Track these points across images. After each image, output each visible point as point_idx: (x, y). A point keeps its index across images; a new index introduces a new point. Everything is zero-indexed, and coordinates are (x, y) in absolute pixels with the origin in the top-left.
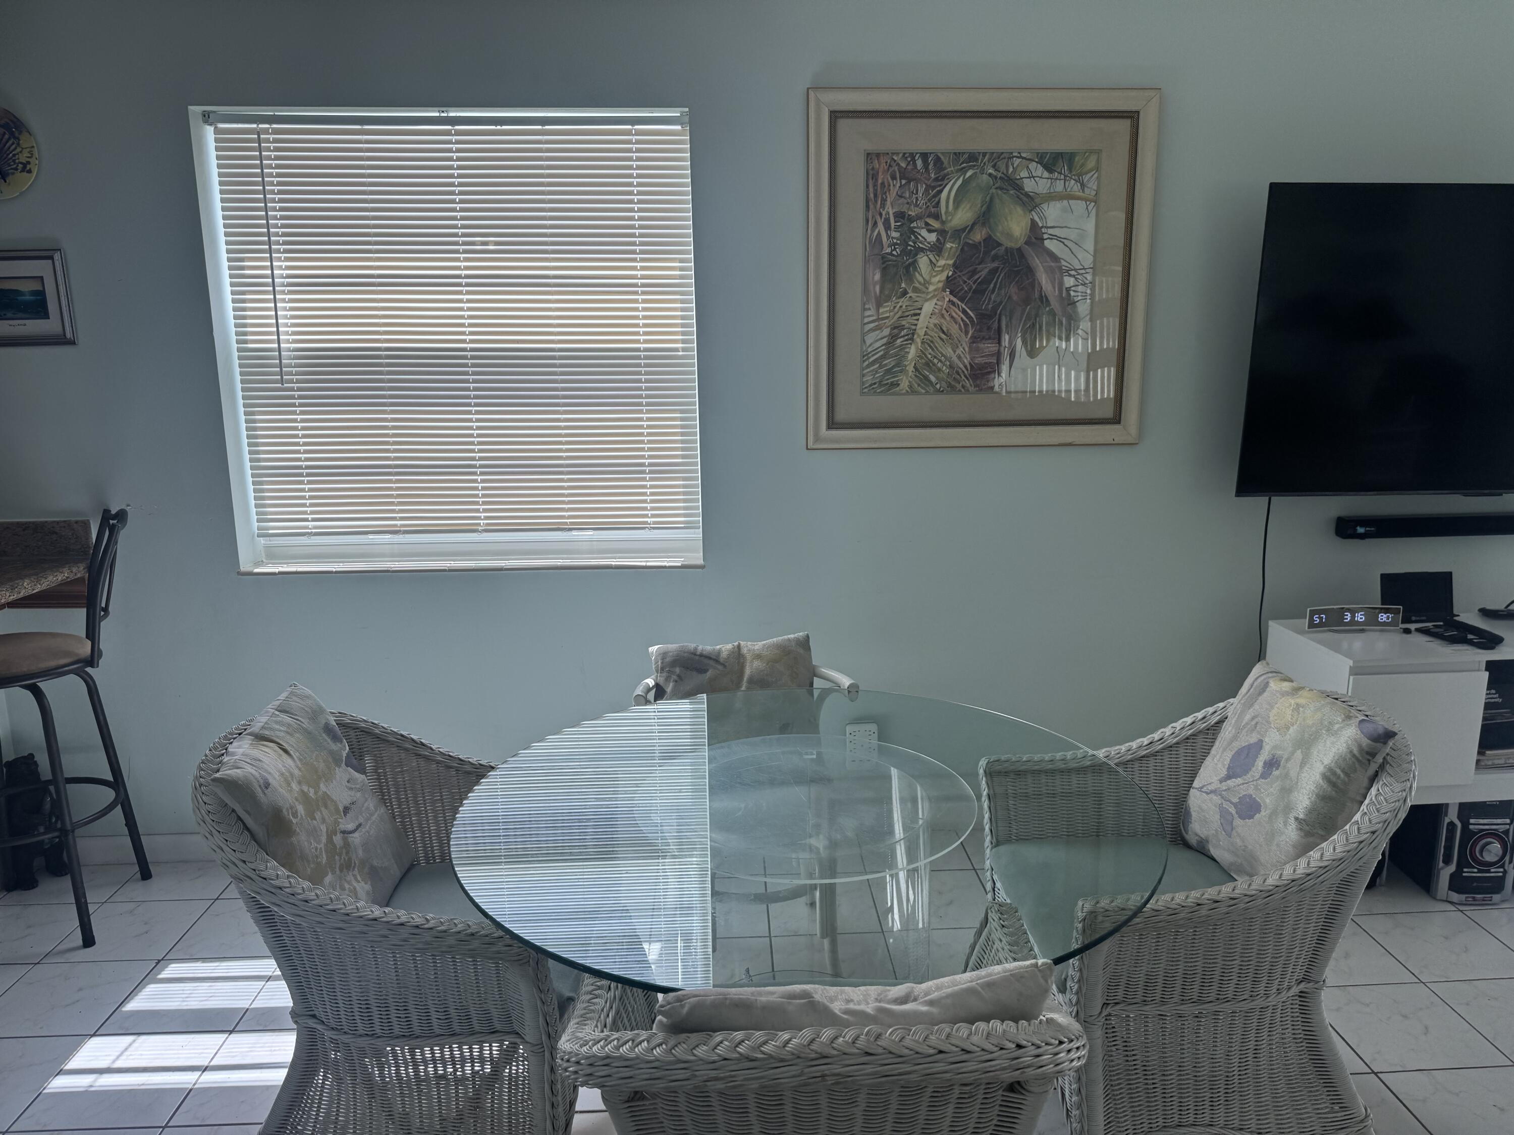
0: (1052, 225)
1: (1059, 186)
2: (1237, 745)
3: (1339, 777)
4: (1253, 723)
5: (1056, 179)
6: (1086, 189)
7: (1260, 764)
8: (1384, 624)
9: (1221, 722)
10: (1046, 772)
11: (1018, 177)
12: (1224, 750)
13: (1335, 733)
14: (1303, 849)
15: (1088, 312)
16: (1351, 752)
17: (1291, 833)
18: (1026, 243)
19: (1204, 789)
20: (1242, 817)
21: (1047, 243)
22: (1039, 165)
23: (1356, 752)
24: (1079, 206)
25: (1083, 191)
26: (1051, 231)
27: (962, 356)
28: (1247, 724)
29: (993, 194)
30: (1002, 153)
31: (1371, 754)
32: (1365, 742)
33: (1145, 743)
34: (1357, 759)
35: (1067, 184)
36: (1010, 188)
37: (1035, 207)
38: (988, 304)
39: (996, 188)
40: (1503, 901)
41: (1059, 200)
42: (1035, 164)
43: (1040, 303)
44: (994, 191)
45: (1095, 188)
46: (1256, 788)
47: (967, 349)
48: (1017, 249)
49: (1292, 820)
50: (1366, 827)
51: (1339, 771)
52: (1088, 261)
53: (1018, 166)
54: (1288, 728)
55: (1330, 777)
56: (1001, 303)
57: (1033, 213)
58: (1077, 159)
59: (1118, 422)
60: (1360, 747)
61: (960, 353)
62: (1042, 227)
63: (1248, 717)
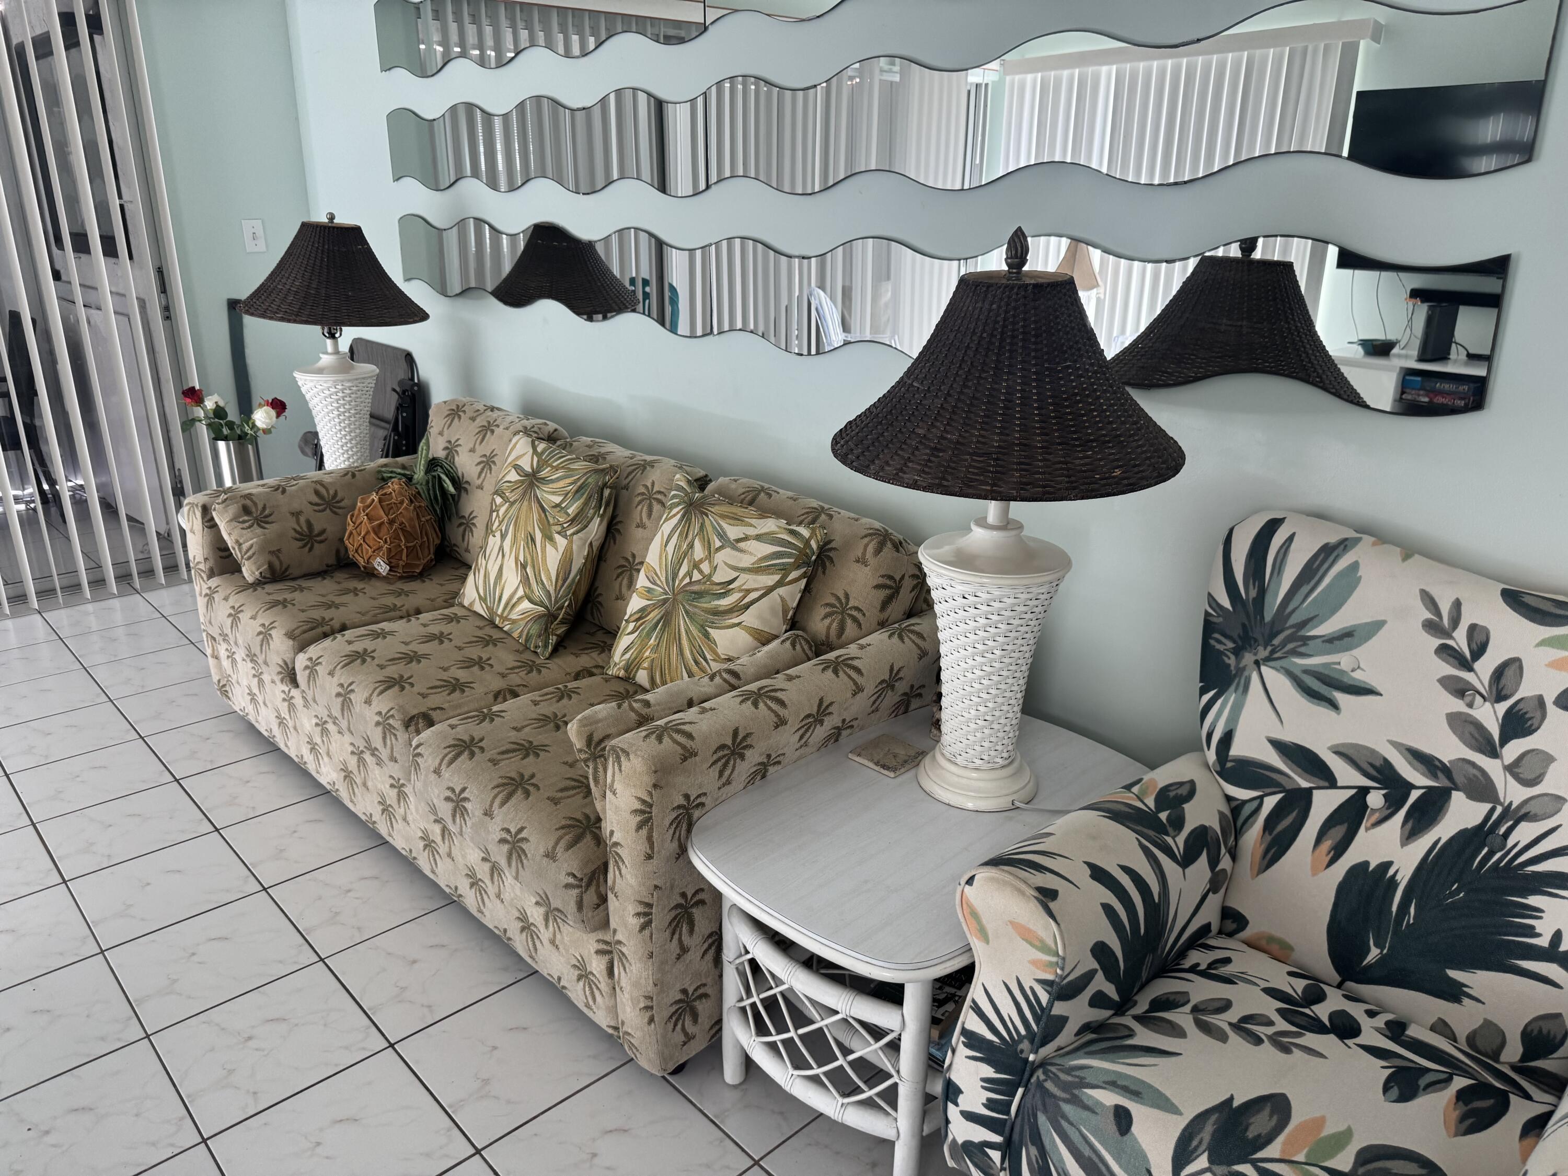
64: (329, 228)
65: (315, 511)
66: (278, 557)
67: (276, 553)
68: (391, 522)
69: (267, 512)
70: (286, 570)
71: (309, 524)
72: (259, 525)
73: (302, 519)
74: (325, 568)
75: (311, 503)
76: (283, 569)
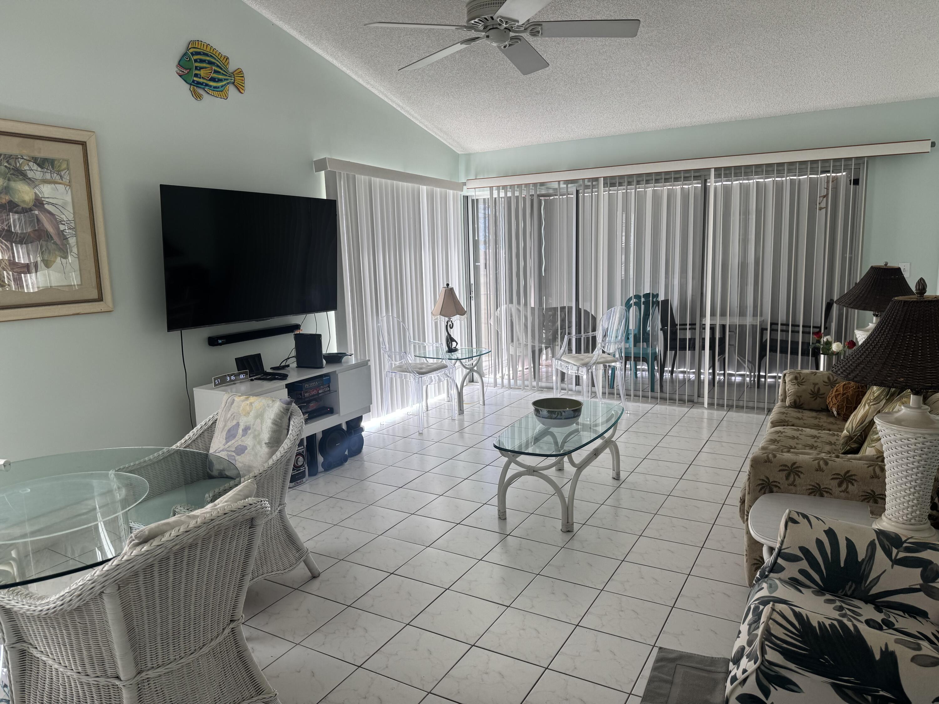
0: (47, 197)
1: (48, 176)
2: (227, 429)
3: (278, 422)
4: (233, 417)
5: (46, 172)
6: (63, 179)
7: (240, 431)
8: (243, 379)
9: (215, 422)
10: (143, 467)
11: (23, 169)
12: (222, 432)
13: (272, 407)
14: (273, 453)
15: (75, 243)
16: (281, 411)
17: (264, 450)
18: (33, 205)
19: (217, 451)
20: (238, 454)
21: (46, 206)
22: (35, 164)
23: (282, 410)
24: (61, 187)
25: (62, 180)
26: (47, 200)
27: (5, 268)
28: (229, 418)
29: (9, 177)
30: (11, 155)
31: (288, 410)
32: (285, 406)
33: (183, 442)
34: (283, 413)
35: (52, 175)
36: (19, 175)
37: (36, 186)
38: (16, 238)
39: (11, 174)
40: (306, 481)
41: (49, 184)
42: (32, 163)
43: (47, 238)
44: (10, 176)
45: (68, 178)
46: (242, 441)
47: (7, 264)
48: (29, 209)
49: (264, 445)
50: (295, 434)
51: (278, 420)
52: (71, 217)
53: (22, 163)
54: (249, 413)
55: (275, 423)
56: (24, 238)
57: (35, 189)
58: (56, 162)
59: (102, 300)
60: (283, 408)
61: (4, 266)
62: (42, 197)
63: (229, 415)
64: (885, 269)
65: (824, 385)
66: (799, 399)
67: (799, 397)
68: (843, 394)
69: (803, 381)
70: (802, 405)
71: (819, 389)
72: (798, 385)
73: (817, 387)
74: (820, 409)
75: (824, 382)
76: (801, 404)
